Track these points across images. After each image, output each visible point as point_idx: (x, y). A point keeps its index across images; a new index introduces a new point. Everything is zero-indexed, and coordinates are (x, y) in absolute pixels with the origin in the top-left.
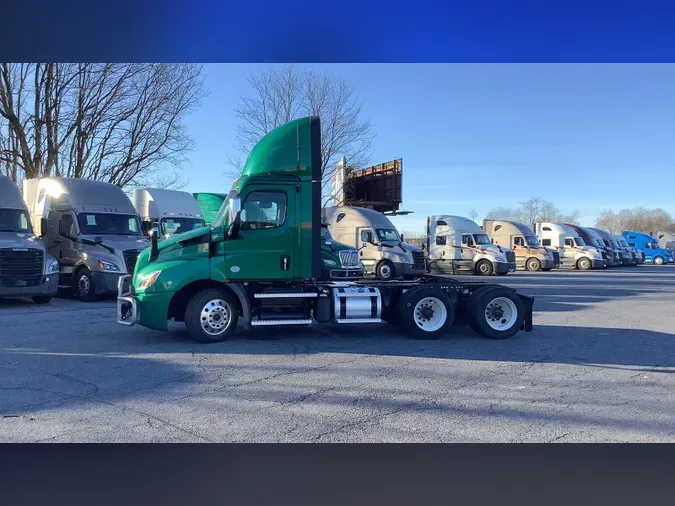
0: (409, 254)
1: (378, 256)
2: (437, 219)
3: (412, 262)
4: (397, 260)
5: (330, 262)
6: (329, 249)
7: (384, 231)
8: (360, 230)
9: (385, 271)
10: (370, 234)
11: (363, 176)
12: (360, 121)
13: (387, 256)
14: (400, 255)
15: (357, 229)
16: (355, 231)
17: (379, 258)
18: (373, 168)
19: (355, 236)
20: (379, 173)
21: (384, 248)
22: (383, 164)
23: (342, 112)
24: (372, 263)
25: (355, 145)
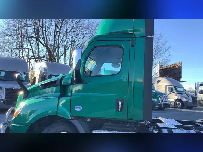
0: (190, 97)
1: (176, 98)
2: (200, 83)
3: (192, 101)
4: (184, 100)
5: (154, 100)
6: (154, 94)
7: (178, 87)
8: (167, 86)
9: (179, 104)
10: (172, 88)
11: (166, 68)
12: (167, 46)
13: (180, 98)
14: (186, 98)
15: (166, 86)
16: (165, 87)
17: (176, 99)
18: (170, 65)
19: (165, 89)
20: (172, 67)
21: (178, 94)
22: (174, 64)
23: (160, 43)
24: (173, 100)
25: (165, 55)
